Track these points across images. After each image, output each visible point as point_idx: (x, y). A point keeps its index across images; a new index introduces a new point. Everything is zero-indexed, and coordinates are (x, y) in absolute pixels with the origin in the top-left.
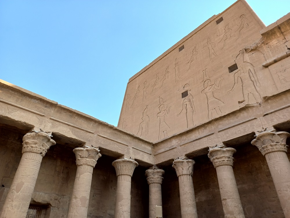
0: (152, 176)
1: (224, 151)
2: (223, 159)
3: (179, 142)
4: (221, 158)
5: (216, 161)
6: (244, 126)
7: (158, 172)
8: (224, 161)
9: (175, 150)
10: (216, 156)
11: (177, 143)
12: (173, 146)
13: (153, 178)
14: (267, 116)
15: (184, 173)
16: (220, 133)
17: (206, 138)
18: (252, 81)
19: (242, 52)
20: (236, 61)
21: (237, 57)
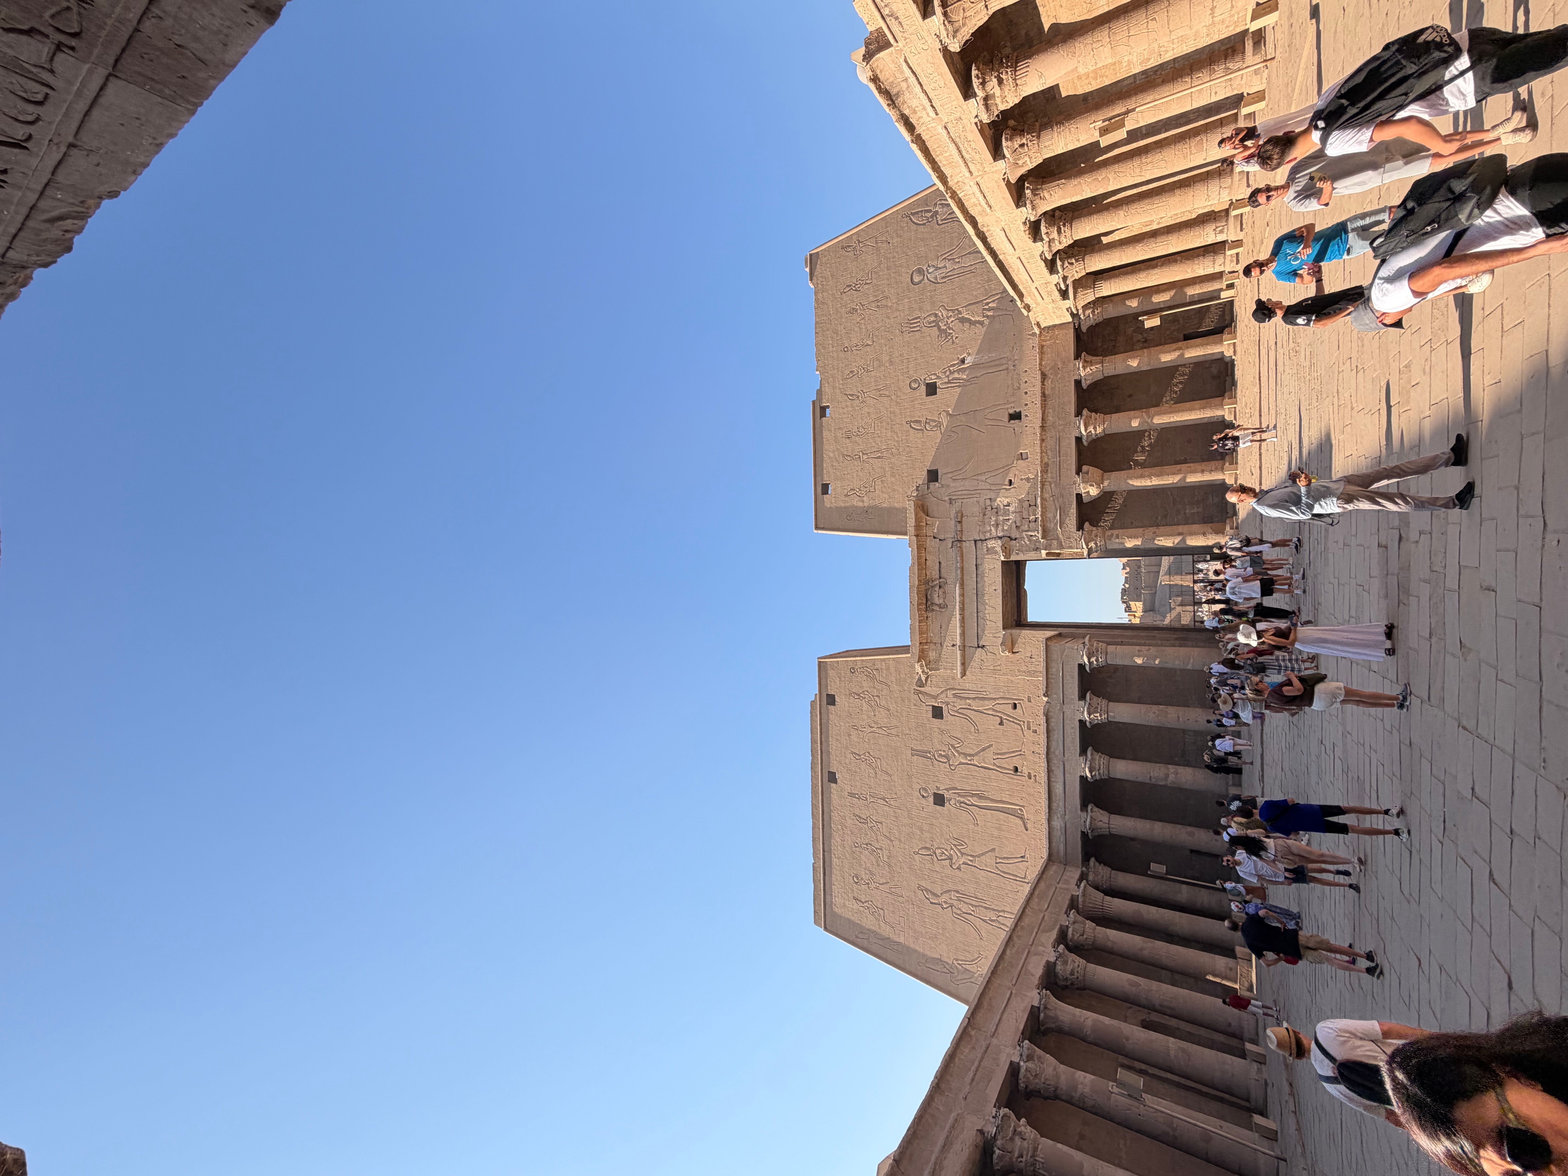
0: (1099, 877)
1: (1092, 759)
2: (1102, 763)
3: (1059, 815)
4: (1100, 765)
5: (1101, 771)
6: (1066, 727)
7: (1094, 866)
9: (1068, 826)
10: (1095, 770)
11: (1058, 818)
12: (1061, 827)
13: (1103, 876)
14: (1065, 702)
15: (1107, 822)
16: (1066, 755)
17: (1067, 775)
18: (975, 698)
19: (918, 692)
20: (928, 704)
21: (921, 701)
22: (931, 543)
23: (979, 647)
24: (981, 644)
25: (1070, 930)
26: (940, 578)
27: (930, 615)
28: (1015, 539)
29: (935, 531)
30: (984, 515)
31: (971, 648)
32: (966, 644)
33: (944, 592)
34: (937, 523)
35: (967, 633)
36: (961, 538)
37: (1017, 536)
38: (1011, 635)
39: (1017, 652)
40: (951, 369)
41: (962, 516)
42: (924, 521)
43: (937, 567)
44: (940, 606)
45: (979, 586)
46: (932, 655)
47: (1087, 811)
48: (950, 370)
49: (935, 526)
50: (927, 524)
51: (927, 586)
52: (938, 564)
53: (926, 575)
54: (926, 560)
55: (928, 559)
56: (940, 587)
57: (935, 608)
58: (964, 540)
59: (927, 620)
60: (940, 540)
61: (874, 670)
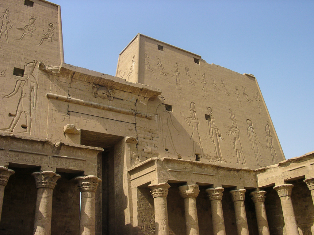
6: (35, 156)
14: (55, 158)
16: (11, 153)
18: (31, 101)
19: (35, 63)
20: (26, 67)
21: (28, 63)
22: (134, 97)
23: (68, 111)
24: (71, 113)
26: (114, 98)
27: (91, 85)
28: (137, 148)
29: (140, 102)
30: (149, 132)
31: (67, 106)
32: (70, 103)
33: (104, 98)
34: (145, 104)
35: (78, 106)
36: (137, 116)
37: (138, 149)
38: (77, 134)
39: (65, 136)
40: (217, 130)
41: (149, 119)
42: (147, 97)
43: (119, 97)
44: (96, 93)
45: (109, 120)
46: (63, 79)
48: (216, 129)
49: (143, 102)
50: (145, 98)
51: (109, 88)
52: (122, 99)
53: (116, 89)
54: (125, 92)
55: (126, 93)
56: (108, 96)
57: (95, 90)
58: (136, 117)
59: (88, 82)
60: (135, 103)
61: (51, 38)
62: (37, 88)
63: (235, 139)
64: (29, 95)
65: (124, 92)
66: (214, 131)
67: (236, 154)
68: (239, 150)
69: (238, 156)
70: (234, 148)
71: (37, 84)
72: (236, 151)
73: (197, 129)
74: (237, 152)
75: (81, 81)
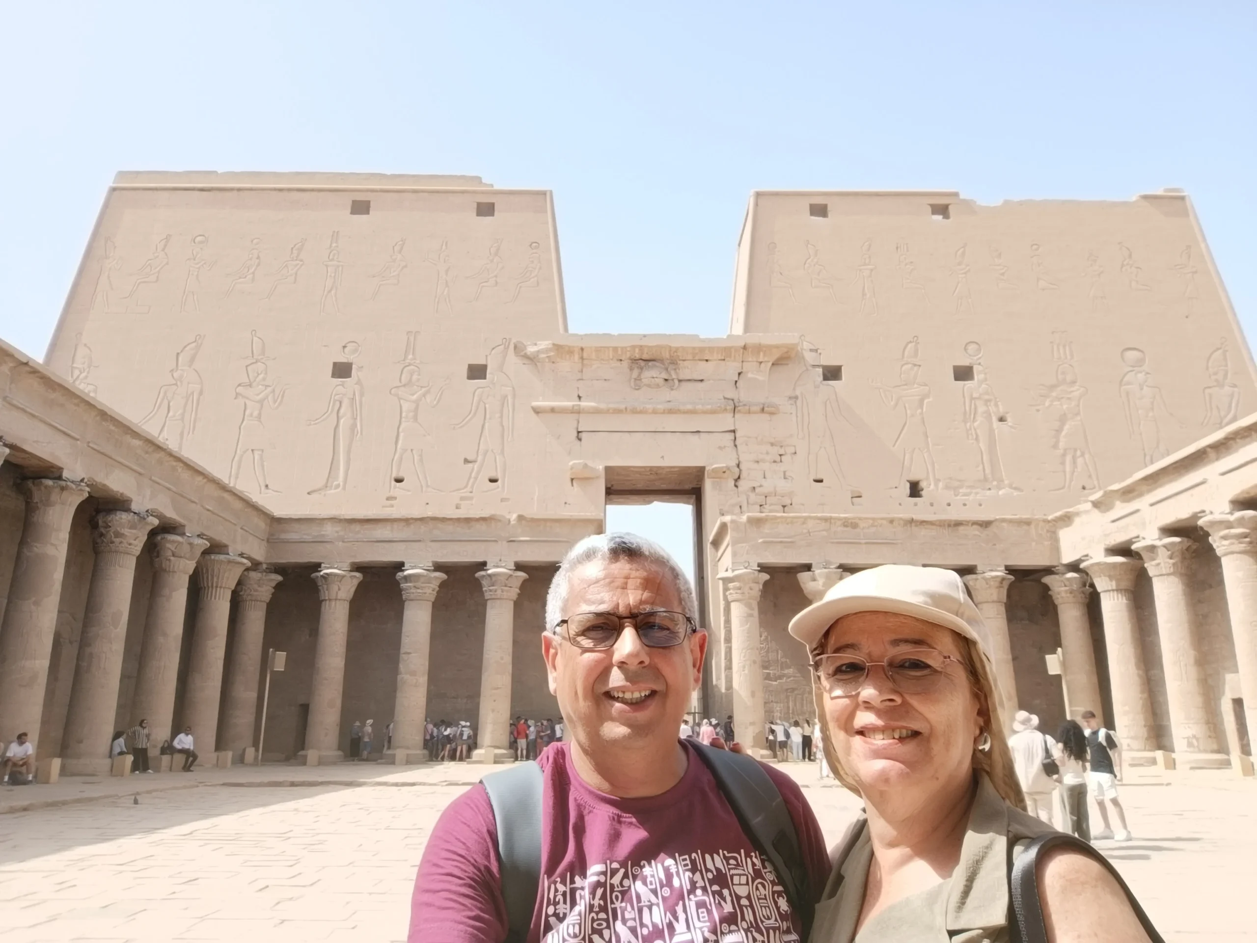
0: (256, 586)
1: (430, 578)
2: (425, 591)
3: (342, 533)
4: (422, 588)
7: (272, 580)
8: (425, 593)
9: (328, 546)
10: (415, 582)
11: (337, 532)
12: (323, 536)
14: (512, 544)
15: (339, 598)
16: (433, 544)
17: (404, 544)
18: (503, 426)
19: (507, 344)
20: (489, 358)
21: (493, 349)
22: (731, 368)
23: (579, 432)
24: (583, 435)
25: (179, 538)
26: (680, 381)
27: (625, 364)
28: (736, 486)
29: (750, 375)
30: (772, 444)
31: (576, 422)
32: (580, 416)
33: (658, 386)
34: (762, 378)
35: (598, 416)
36: (739, 411)
37: (740, 488)
38: (597, 477)
39: (572, 485)
40: (992, 403)
41: (771, 413)
42: (766, 359)
43: (695, 376)
44: (638, 379)
45: (668, 434)
46: (566, 366)
47: (351, 571)
48: (990, 401)
49: (757, 374)
50: (761, 363)
51: (668, 361)
52: (701, 379)
53: (684, 360)
54: (707, 361)
55: (709, 362)
56: (666, 380)
57: (636, 373)
58: (736, 416)
59: (618, 360)
60: (736, 382)
61: (536, 278)
62: (514, 396)
63: (1063, 420)
64: (498, 415)
65: (705, 362)
66: (981, 409)
67: (1063, 463)
68: (1075, 450)
69: (1068, 468)
70: (1055, 446)
71: (513, 388)
72: (1064, 455)
73: (922, 413)
74: (1068, 458)
75: (602, 362)
